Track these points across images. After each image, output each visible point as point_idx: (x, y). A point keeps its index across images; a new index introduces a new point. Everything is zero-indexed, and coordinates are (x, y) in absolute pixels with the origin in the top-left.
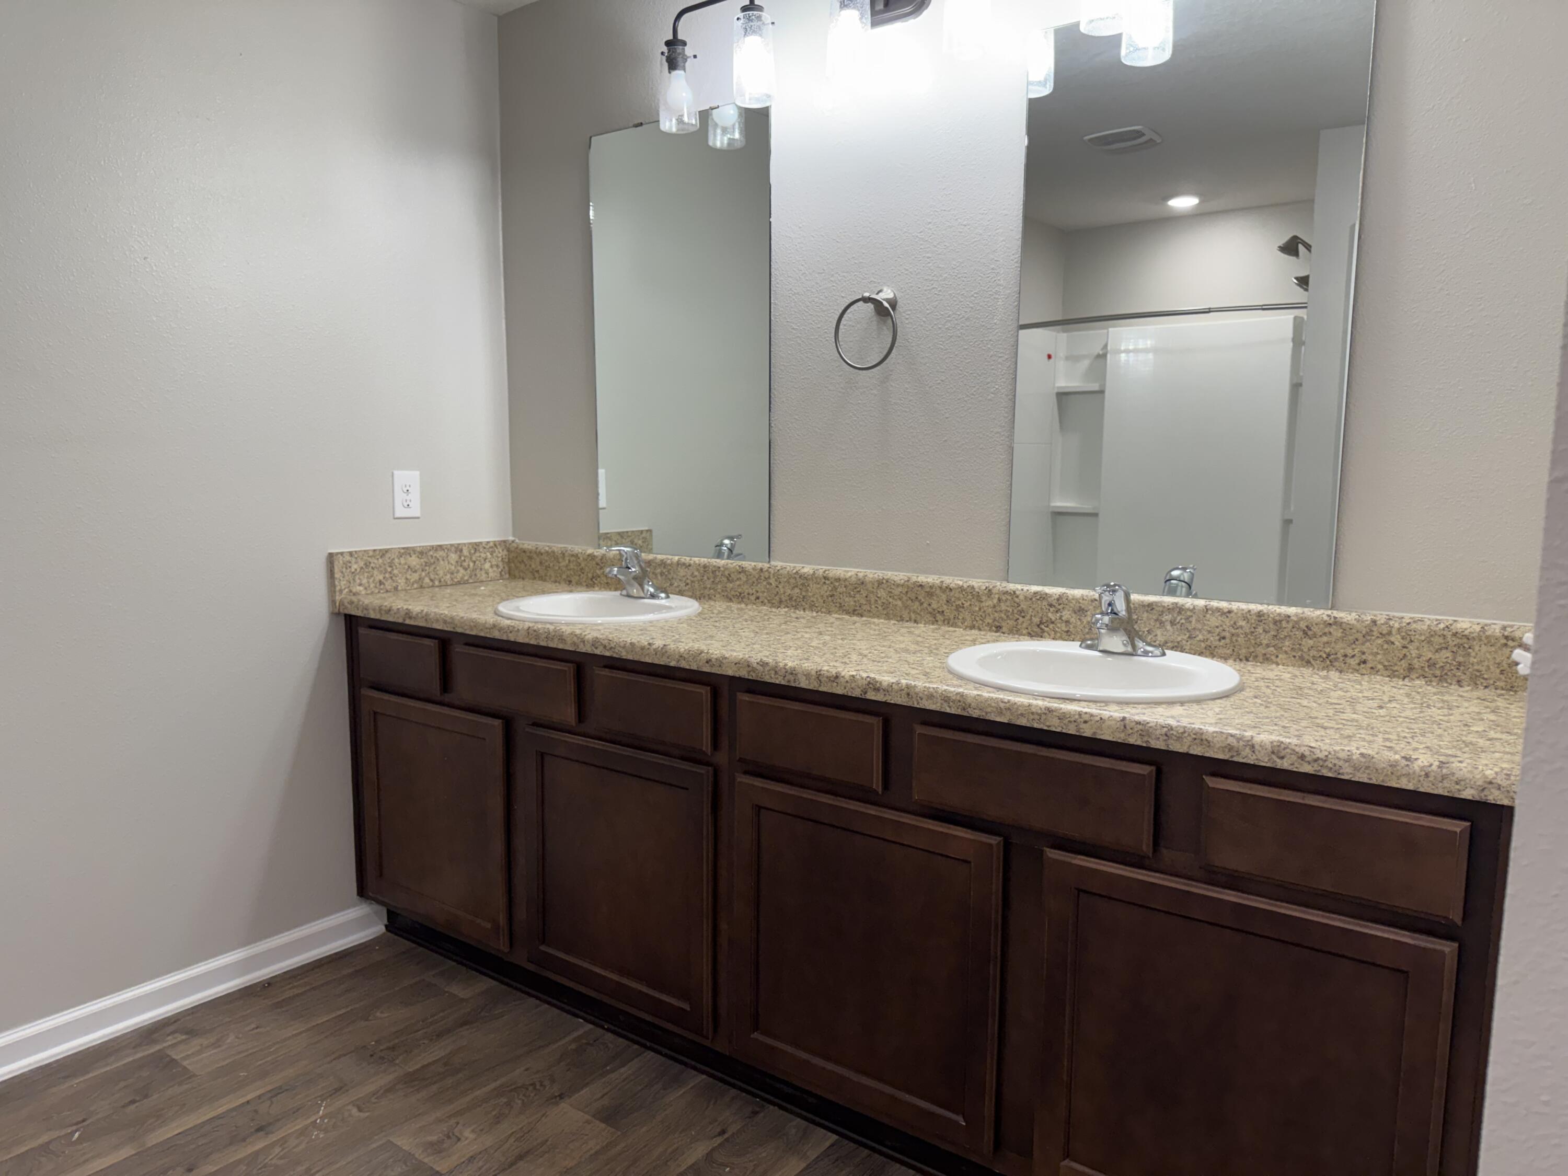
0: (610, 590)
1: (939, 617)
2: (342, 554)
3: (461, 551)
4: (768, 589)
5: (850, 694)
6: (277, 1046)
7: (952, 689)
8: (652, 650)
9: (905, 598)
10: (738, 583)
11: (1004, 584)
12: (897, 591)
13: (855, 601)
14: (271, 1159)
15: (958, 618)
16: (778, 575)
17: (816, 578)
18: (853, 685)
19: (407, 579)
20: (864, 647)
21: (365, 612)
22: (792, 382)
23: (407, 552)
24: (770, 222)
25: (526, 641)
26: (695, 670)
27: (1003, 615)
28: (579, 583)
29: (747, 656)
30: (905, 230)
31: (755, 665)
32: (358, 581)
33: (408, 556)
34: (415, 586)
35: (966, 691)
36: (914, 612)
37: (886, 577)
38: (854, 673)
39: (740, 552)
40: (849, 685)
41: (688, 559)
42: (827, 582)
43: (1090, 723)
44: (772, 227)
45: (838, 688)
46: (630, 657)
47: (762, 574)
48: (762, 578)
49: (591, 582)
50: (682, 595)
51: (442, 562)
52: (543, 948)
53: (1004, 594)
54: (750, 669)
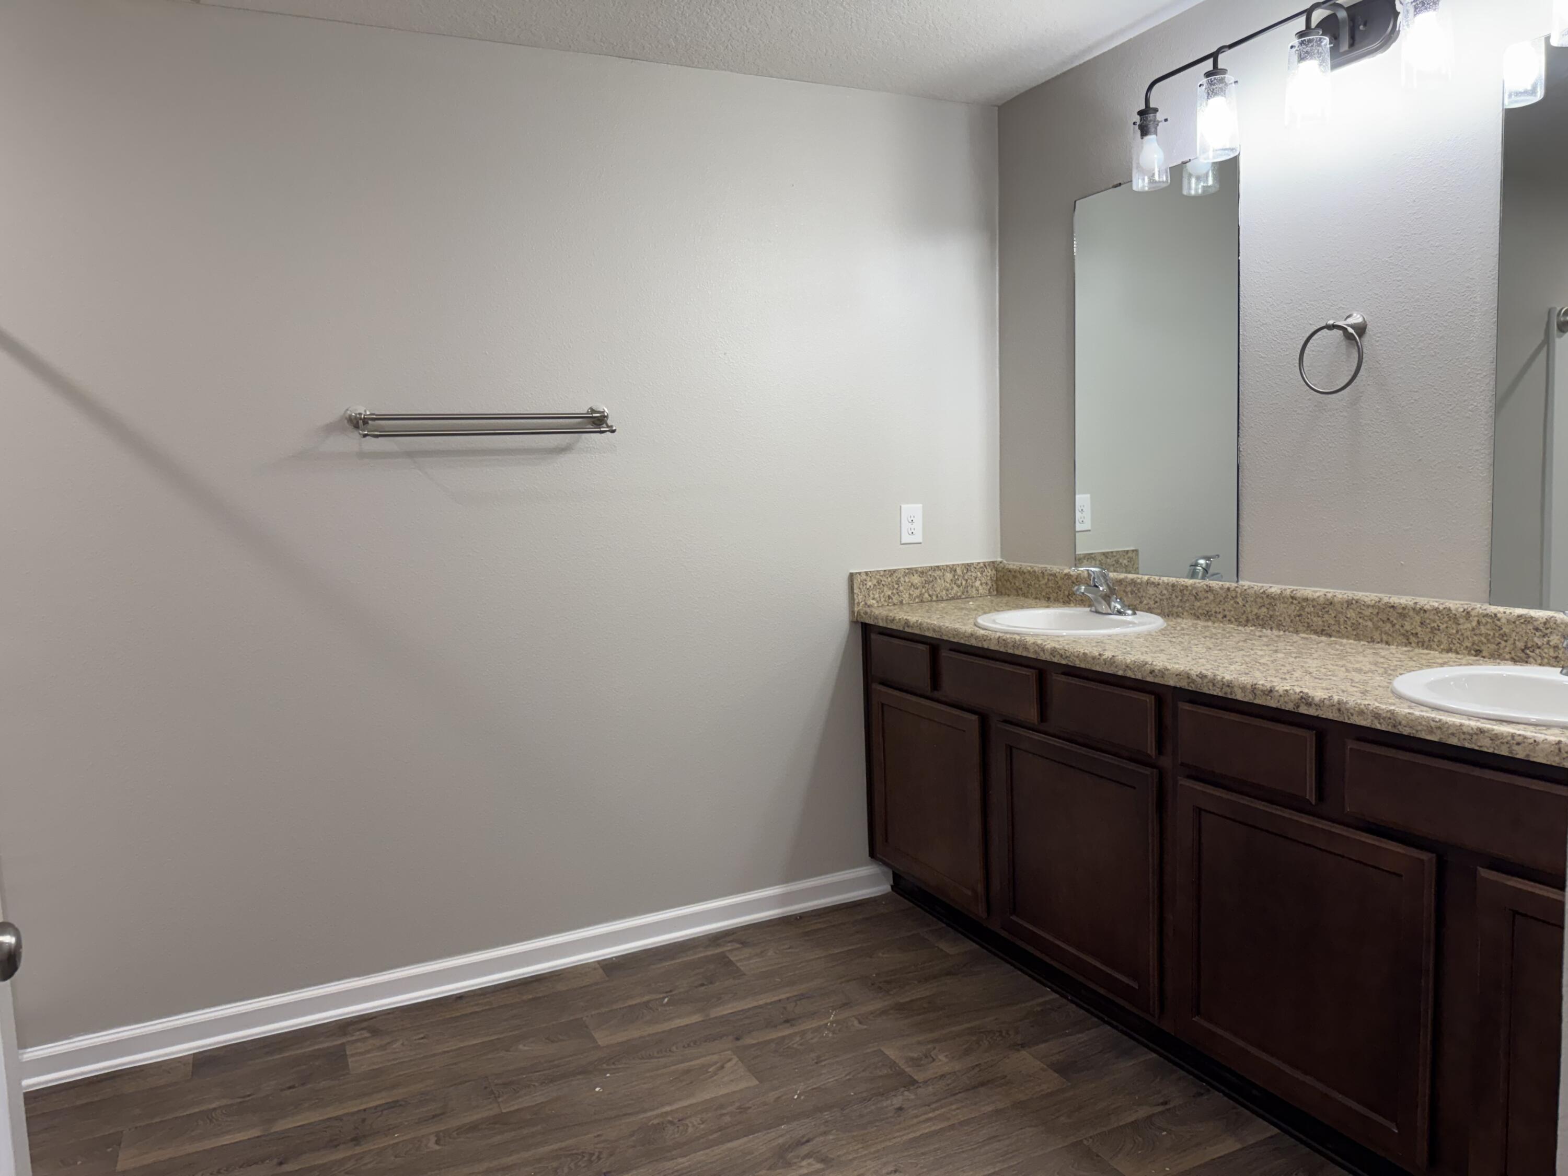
0: (1085, 606)
1: (1413, 639)
2: (860, 573)
3: (955, 571)
4: (1235, 608)
5: (1283, 708)
6: (803, 964)
7: (1384, 707)
8: (1102, 660)
9: (1375, 619)
10: (1205, 601)
11: (1486, 606)
12: (1367, 612)
13: (1323, 621)
14: (794, 1044)
15: (1433, 641)
16: (1245, 595)
17: (1283, 598)
18: (1286, 699)
19: (910, 594)
20: (1315, 665)
21: (876, 621)
22: (1260, 407)
23: (910, 572)
24: (1239, 261)
25: (997, 648)
26: (1140, 680)
27: (1483, 639)
28: (1057, 600)
29: (1188, 669)
30: (1374, 256)
31: (1194, 677)
32: (872, 596)
33: (912, 575)
34: (917, 600)
35: (1397, 709)
36: (1386, 633)
37: (1355, 598)
38: (1288, 688)
39: (1216, 572)
40: (1282, 698)
41: (1157, 578)
42: (1295, 602)
43: (1523, 745)
44: (1241, 264)
45: (1272, 701)
46: (1083, 666)
47: (1229, 593)
48: (1230, 597)
49: (1067, 599)
50: (1151, 613)
51: (939, 580)
52: (1014, 918)
53: (1484, 616)
54: (1190, 680)
